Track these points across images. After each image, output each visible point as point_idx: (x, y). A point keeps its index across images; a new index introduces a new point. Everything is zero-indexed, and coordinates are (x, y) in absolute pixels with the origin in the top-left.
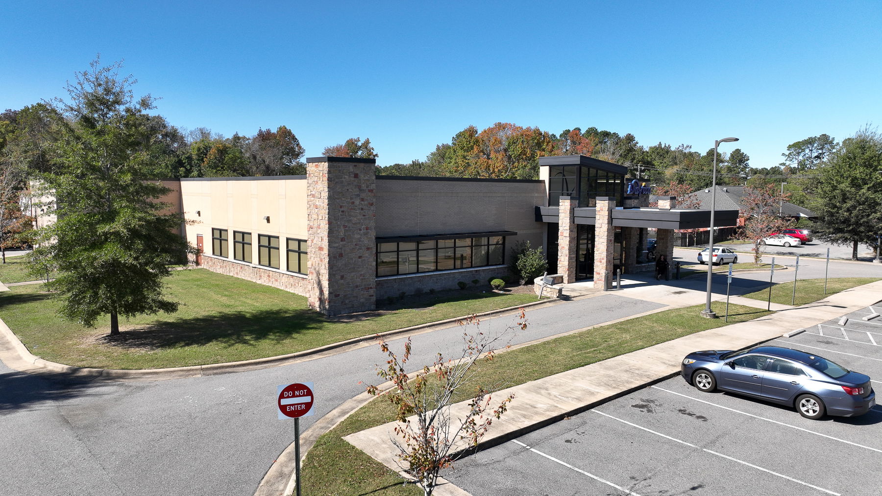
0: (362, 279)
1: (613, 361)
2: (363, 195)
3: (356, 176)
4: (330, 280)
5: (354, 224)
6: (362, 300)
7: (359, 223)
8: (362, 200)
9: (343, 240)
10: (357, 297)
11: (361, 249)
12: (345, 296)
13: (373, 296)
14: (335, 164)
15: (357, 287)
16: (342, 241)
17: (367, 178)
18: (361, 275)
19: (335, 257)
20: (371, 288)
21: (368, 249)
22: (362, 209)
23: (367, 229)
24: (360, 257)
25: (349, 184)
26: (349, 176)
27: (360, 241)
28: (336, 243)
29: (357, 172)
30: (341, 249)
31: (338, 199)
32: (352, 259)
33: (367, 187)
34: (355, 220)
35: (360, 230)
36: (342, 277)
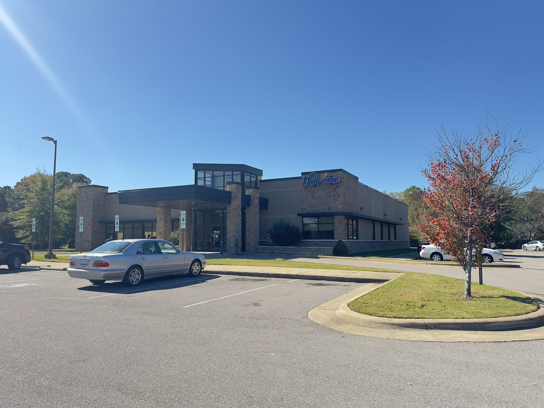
3: (87, 193)
6: (86, 247)
8: (88, 203)
10: (84, 245)
15: (85, 241)
18: (86, 236)
20: (90, 242)
22: (88, 207)
25: (84, 197)
26: (84, 193)
31: (80, 203)
33: (90, 197)
36: (80, 236)
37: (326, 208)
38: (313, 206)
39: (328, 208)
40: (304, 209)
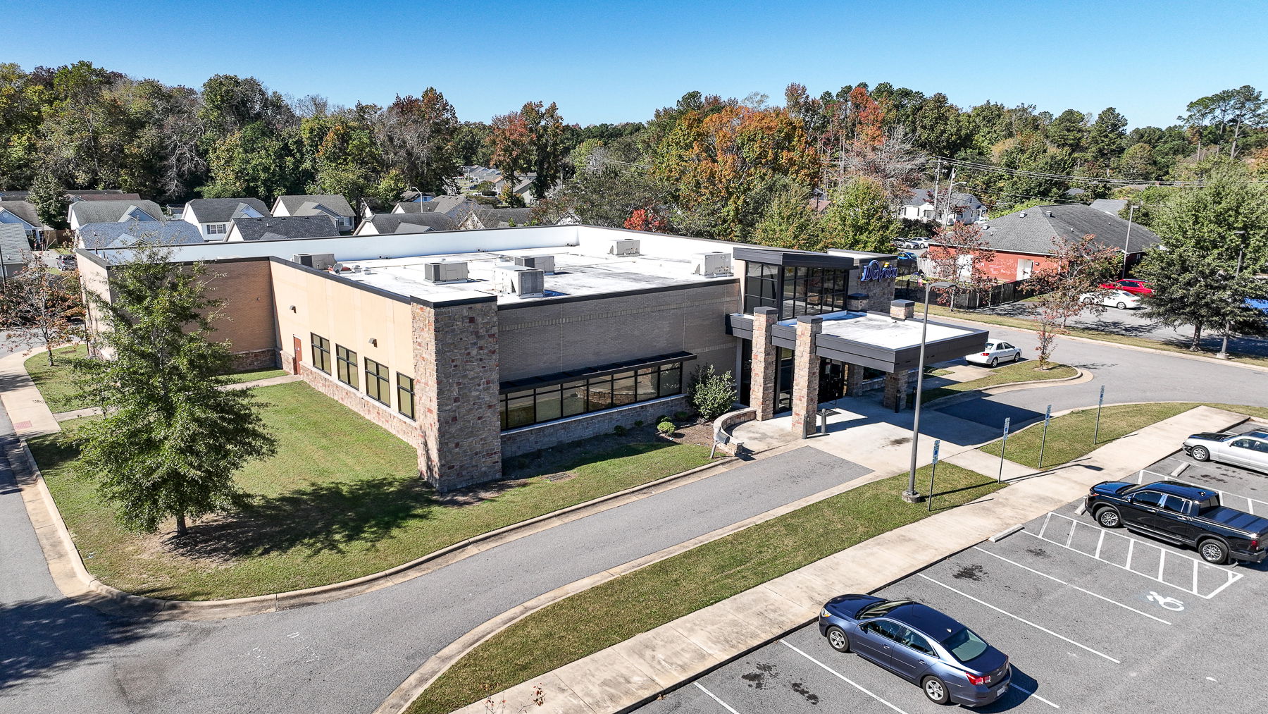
0: (483, 444)
1: (753, 593)
2: (481, 343)
3: (472, 320)
4: (439, 450)
5: (470, 379)
6: (483, 469)
7: (477, 377)
8: (481, 348)
9: (456, 400)
10: (477, 466)
11: (481, 408)
12: (461, 467)
13: (497, 462)
14: (443, 310)
15: (476, 454)
16: (455, 402)
17: (486, 321)
18: (481, 439)
19: (447, 422)
20: (495, 453)
21: (490, 407)
22: (481, 360)
23: (488, 382)
24: (479, 418)
25: (462, 332)
26: (463, 322)
27: (479, 399)
28: (447, 405)
29: (474, 315)
30: (455, 411)
31: (449, 352)
32: (469, 421)
33: (487, 332)
34: (471, 374)
35: (479, 385)
36: (457, 445)
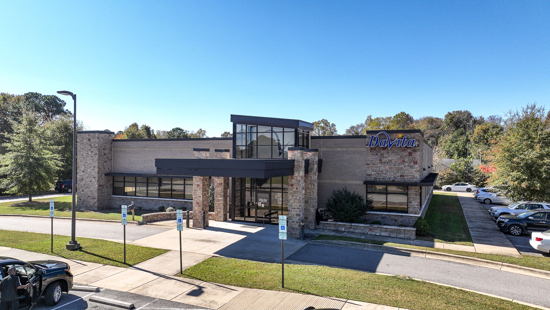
6: (91, 204)
7: (90, 164)
8: (92, 152)
9: (83, 172)
10: (89, 202)
11: (91, 177)
12: (84, 200)
13: (96, 203)
14: (80, 135)
15: (89, 196)
17: (94, 141)
18: (91, 191)
20: (95, 198)
21: (94, 177)
23: (94, 167)
25: (86, 144)
26: (86, 140)
27: (91, 173)
28: (80, 173)
29: (90, 138)
30: (83, 176)
31: (82, 151)
32: (87, 182)
33: (94, 145)
34: (88, 162)
36: (83, 190)
37: (398, 175)
38: (381, 172)
39: (401, 176)
40: (370, 175)
